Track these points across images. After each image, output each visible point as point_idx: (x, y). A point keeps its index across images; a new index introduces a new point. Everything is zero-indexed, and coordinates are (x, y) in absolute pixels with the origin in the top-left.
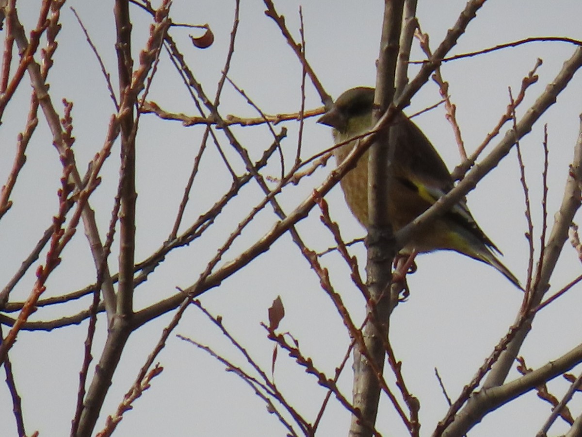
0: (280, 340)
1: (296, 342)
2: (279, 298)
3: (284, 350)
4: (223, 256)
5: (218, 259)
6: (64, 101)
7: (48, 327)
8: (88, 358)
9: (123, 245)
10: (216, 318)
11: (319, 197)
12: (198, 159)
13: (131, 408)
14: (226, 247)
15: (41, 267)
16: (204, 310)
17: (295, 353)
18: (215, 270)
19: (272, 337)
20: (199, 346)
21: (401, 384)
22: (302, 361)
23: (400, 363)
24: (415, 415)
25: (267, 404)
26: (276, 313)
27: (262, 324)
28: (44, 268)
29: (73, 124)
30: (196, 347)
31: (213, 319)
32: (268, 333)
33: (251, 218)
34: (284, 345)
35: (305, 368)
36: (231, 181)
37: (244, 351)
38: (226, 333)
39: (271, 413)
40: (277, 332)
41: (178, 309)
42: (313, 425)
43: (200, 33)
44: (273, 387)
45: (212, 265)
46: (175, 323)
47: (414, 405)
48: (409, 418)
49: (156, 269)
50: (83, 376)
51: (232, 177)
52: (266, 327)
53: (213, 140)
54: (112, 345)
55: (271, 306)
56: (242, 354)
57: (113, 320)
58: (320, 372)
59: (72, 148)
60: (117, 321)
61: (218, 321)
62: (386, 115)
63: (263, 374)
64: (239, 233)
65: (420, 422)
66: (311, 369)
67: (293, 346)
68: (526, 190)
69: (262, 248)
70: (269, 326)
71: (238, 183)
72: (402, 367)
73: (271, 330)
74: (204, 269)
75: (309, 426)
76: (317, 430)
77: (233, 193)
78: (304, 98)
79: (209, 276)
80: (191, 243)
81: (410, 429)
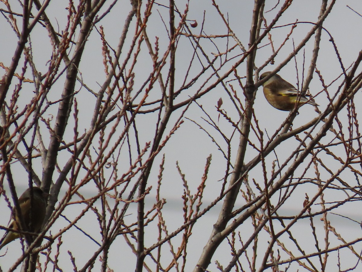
0: (221, 111)
1: (226, 112)
2: (221, 98)
3: (222, 114)
4: (202, 89)
5: (200, 90)
6: (156, 37)
7: (144, 113)
8: (159, 119)
9: (170, 84)
10: (200, 106)
11: (234, 68)
12: (191, 62)
13: (174, 133)
14: (203, 86)
15: (147, 89)
16: (197, 103)
17: (225, 116)
18: (199, 93)
19: (218, 110)
20: (192, 121)
21: (258, 127)
22: (227, 118)
23: (258, 120)
24: (262, 137)
25: (212, 139)
26: (220, 103)
27: (216, 106)
28: (148, 89)
29: (159, 44)
30: (190, 121)
31: (199, 106)
32: (217, 109)
33: (211, 77)
34: (222, 113)
35: (228, 121)
36: (202, 68)
37: (209, 116)
38: (203, 110)
39: (213, 142)
40: (220, 109)
41: (187, 105)
42: (229, 140)
43: (193, 23)
44: (218, 127)
45: (198, 92)
46: (186, 109)
47: (262, 134)
48: (260, 138)
49: (178, 96)
50: (158, 125)
51: (202, 67)
52: (217, 107)
53: (197, 56)
54: (166, 116)
55: (218, 101)
56: (208, 117)
57: (167, 108)
58: (233, 122)
59: (158, 52)
60: (168, 108)
61: (201, 107)
62: (253, 45)
63: (214, 123)
64: (207, 82)
65: (263, 139)
66: (230, 121)
67: (225, 113)
68: (297, 70)
69: (214, 86)
70: (218, 107)
71: (204, 70)
72: (258, 122)
73: (218, 108)
74: (196, 93)
75: (228, 140)
76: (231, 141)
77: (203, 72)
78: (228, 40)
79: (197, 95)
80: (188, 88)
81: (260, 141)
